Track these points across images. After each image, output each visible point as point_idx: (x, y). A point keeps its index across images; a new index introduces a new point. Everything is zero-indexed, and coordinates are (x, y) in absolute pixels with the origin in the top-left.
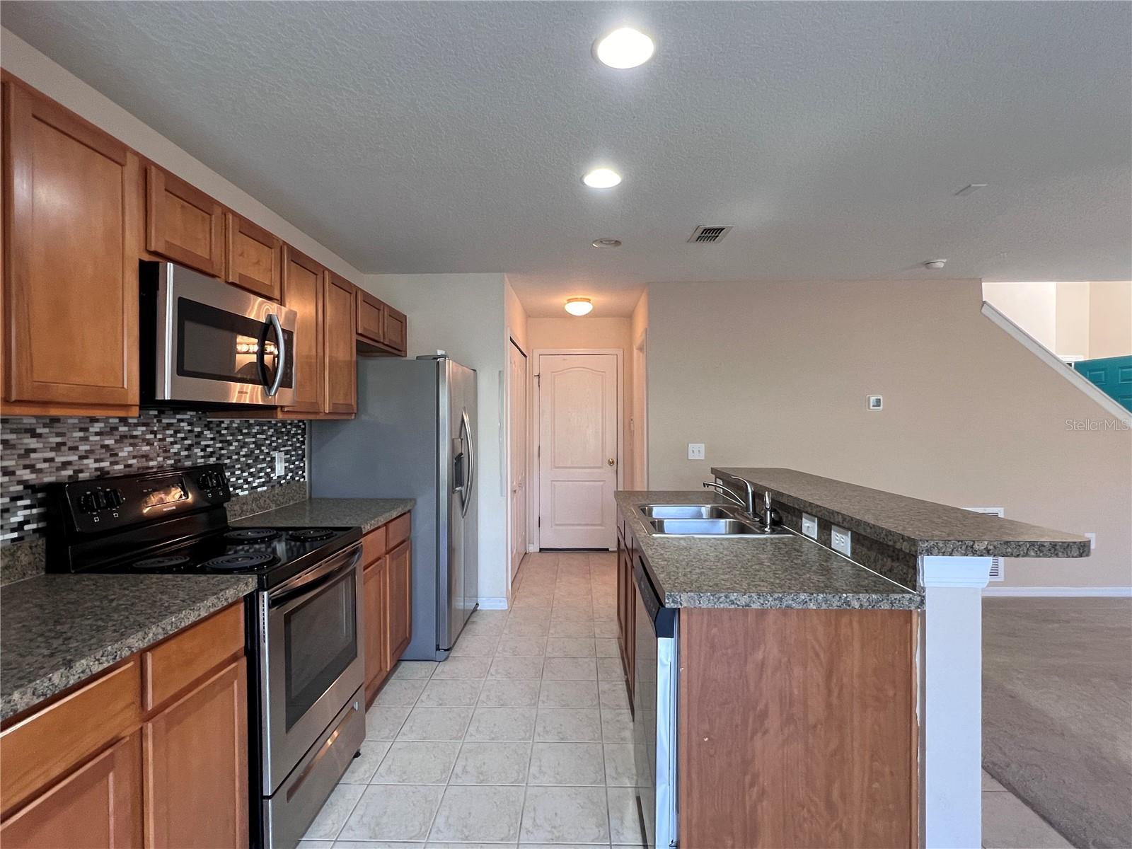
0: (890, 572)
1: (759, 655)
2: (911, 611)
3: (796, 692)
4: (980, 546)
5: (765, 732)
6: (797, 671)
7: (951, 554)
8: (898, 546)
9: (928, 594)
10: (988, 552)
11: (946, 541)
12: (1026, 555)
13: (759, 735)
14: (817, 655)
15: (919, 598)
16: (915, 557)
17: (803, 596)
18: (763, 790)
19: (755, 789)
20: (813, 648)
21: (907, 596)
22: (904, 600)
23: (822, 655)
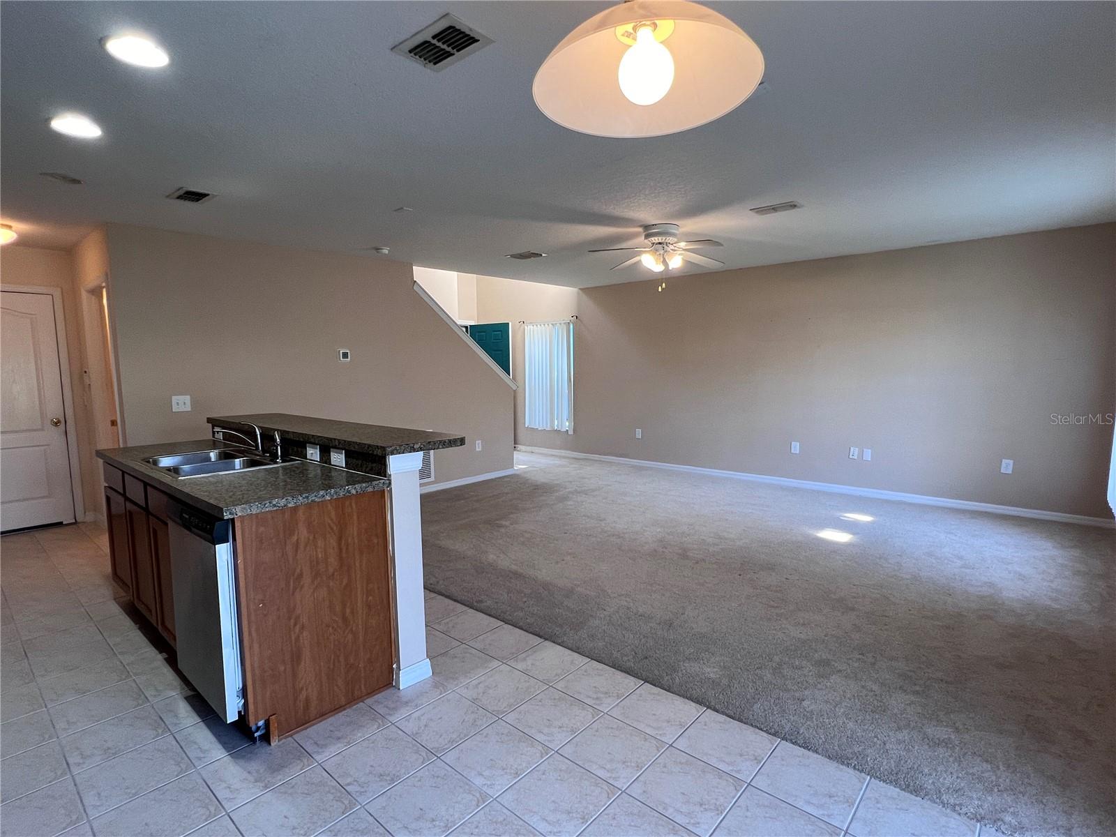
0: (371, 471)
1: (295, 538)
2: (384, 490)
3: (320, 556)
4: (416, 446)
5: (302, 587)
6: (320, 543)
7: (403, 453)
8: (375, 453)
9: (392, 478)
10: (421, 449)
11: (401, 446)
12: (438, 448)
13: (298, 590)
14: (332, 529)
15: (388, 482)
16: (385, 458)
17: (322, 493)
18: (303, 625)
19: (298, 627)
20: (329, 524)
21: (382, 481)
22: (380, 483)
23: (335, 528)
